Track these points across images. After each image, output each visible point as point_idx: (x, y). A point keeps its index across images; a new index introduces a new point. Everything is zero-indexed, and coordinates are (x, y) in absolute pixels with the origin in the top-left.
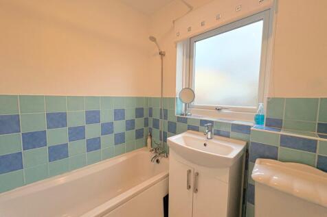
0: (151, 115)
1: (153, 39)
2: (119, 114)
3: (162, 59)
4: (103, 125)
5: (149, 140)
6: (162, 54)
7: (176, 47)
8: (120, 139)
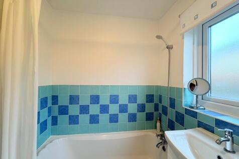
0: (160, 101)
1: (159, 37)
2: (132, 98)
3: (169, 52)
4: (120, 106)
5: (158, 124)
6: (169, 48)
7: (183, 38)
8: (132, 118)
